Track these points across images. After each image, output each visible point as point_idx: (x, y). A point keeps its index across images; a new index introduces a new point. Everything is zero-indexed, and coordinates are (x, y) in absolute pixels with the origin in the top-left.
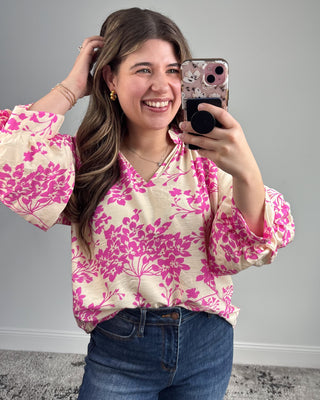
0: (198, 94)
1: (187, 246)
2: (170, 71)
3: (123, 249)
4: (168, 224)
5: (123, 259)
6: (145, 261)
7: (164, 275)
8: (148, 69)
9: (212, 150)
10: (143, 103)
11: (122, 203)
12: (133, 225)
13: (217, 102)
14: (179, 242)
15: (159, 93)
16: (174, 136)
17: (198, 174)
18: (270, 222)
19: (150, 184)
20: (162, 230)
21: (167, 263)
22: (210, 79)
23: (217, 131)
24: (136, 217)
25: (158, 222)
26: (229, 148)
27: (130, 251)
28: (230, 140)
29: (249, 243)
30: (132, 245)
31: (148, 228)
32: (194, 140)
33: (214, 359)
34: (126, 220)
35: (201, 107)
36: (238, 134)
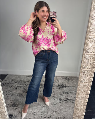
0: (52, 16)
1: (51, 40)
2: (47, 12)
3: (41, 42)
4: (48, 37)
5: (41, 43)
6: (44, 44)
7: (47, 46)
8: (43, 11)
9: (54, 25)
10: (43, 17)
11: (40, 34)
12: (42, 38)
13: (55, 18)
14: (49, 40)
15: (45, 15)
16: (47, 23)
17: (52, 29)
18: (63, 36)
19: (44, 31)
20: (47, 38)
21: (48, 44)
22: (54, 14)
23: (55, 22)
24: (43, 36)
25: (46, 37)
26: (56, 24)
27: (42, 42)
28: (57, 23)
29: (60, 39)
30: (42, 41)
31: (45, 38)
32: (52, 23)
33: (55, 60)
34: (41, 37)
35: (53, 18)
36: (58, 22)
